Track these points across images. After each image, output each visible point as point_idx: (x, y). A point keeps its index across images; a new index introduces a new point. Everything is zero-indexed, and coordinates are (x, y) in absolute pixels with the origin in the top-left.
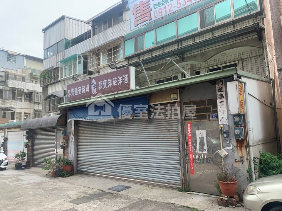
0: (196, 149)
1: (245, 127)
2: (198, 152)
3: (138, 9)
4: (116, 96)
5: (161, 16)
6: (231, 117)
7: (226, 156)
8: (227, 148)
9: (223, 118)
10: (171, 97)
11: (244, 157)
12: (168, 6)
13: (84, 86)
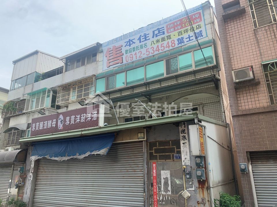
0: (160, 190)
1: (205, 168)
2: (163, 193)
3: (111, 52)
4: (83, 133)
5: (132, 61)
6: (193, 158)
7: (189, 198)
8: (190, 189)
9: (185, 158)
10: (138, 136)
11: (205, 198)
12: (139, 53)
13: (51, 121)
